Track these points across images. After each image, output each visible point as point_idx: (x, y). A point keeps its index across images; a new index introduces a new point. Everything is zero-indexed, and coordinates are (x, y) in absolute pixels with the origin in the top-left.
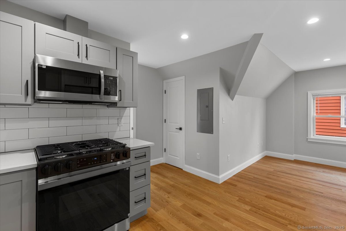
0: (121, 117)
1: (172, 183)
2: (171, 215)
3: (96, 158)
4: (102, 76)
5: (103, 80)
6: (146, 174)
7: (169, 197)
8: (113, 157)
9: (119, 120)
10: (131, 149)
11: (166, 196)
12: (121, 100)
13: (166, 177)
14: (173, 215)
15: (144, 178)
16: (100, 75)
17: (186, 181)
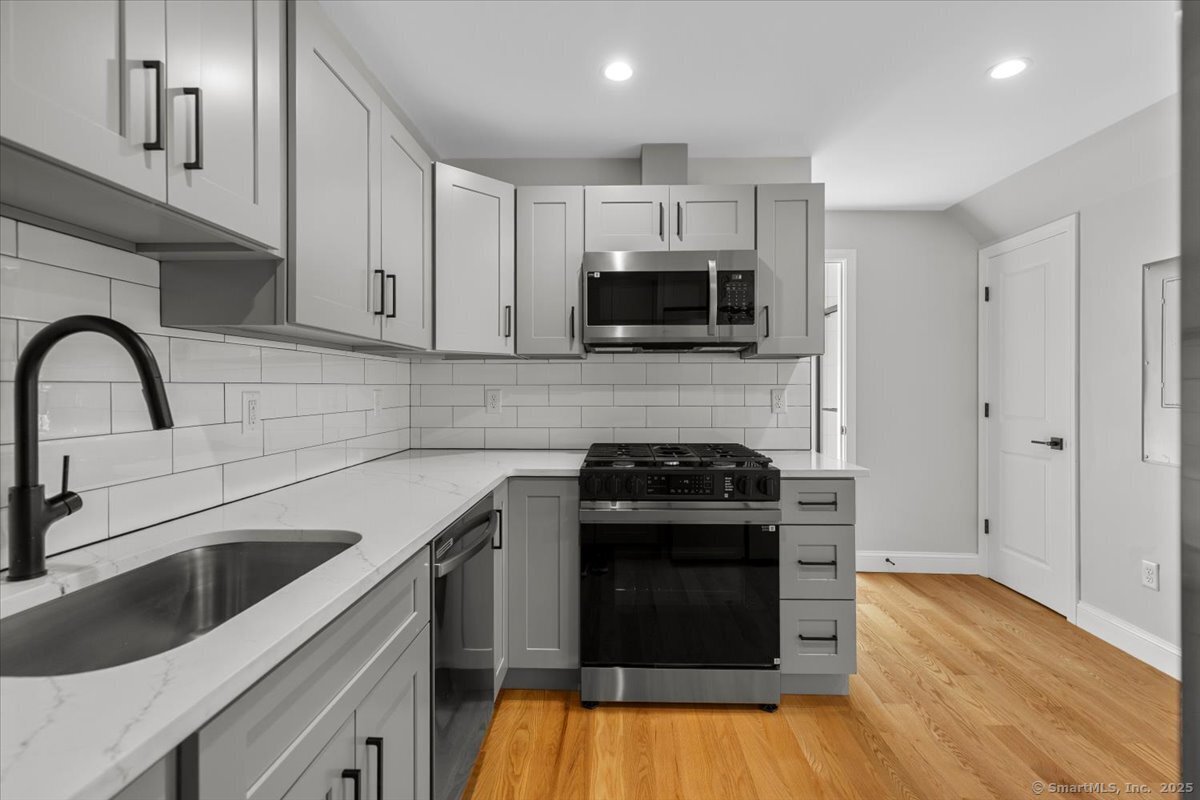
0: (782, 387)
1: (987, 647)
2: (935, 734)
3: (687, 481)
4: (713, 275)
5: (714, 286)
6: (838, 561)
7: (951, 684)
8: (729, 486)
9: (774, 395)
10: (782, 475)
11: (943, 677)
12: (767, 336)
13: (972, 624)
14: (944, 736)
15: (833, 574)
16: (707, 273)
17: (1068, 663)
